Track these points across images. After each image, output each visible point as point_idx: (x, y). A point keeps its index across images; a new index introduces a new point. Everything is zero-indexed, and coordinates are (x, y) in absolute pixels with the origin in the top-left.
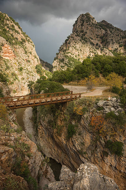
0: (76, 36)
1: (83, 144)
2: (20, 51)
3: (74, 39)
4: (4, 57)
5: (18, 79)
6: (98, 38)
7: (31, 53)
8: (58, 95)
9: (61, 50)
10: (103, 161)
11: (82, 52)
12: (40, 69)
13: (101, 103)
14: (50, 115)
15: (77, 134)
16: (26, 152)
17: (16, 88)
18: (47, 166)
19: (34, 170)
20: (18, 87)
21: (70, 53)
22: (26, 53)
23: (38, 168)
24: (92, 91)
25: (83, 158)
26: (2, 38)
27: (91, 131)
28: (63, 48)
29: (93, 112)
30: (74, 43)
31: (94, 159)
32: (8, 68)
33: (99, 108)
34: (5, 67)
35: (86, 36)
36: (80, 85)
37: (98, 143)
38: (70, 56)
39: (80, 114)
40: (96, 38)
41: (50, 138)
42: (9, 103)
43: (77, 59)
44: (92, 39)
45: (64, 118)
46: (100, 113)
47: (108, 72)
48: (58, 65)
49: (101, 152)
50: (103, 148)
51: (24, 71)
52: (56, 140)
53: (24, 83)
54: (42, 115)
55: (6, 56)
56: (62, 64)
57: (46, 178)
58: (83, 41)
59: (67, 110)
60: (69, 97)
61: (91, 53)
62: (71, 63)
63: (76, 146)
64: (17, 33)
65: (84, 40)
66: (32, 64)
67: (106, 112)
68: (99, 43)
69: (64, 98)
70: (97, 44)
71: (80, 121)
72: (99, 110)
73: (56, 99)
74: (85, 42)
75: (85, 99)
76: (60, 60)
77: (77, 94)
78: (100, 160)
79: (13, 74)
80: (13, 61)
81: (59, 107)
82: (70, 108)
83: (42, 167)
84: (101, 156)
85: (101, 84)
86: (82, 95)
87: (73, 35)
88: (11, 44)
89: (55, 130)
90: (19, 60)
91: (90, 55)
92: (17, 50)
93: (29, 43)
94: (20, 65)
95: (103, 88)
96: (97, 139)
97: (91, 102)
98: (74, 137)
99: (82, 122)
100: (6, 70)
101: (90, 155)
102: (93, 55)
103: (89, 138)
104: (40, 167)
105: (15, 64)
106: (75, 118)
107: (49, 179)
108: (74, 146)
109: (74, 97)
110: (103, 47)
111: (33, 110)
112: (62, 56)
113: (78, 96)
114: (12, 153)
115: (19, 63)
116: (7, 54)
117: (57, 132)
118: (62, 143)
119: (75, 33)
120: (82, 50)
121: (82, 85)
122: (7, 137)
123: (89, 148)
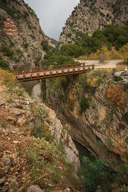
0: (84, 6)
1: (97, 118)
2: (23, 25)
3: (82, 10)
4: (7, 33)
5: (23, 57)
6: (109, 7)
7: (35, 28)
8: (69, 67)
9: (68, 24)
10: (119, 135)
11: (91, 25)
12: (46, 45)
13: (118, 74)
14: (60, 89)
15: (91, 108)
16: (44, 117)
17: (22, 66)
18: (67, 135)
19: (56, 137)
20: (24, 65)
21: (78, 27)
22: (30, 28)
23: (59, 136)
24: (104, 64)
25: (97, 132)
26: (3, 10)
27: (107, 103)
28: (69, 22)
29: (109, 83)
30: (82, 15)
31: (109, 132)
32: (12, 45)
33: (117, 79)
34: (9, 44)
35: (95, 5)
36: (90, 59)
37: (114, 116)
38: (78, 30)
39: (94, 86)
40: (107, 7)
41: (61, 114)
42: (17, 75)
43: (86, 33)
44: (102, 9)
45: (76, 91)
46: (117, 84)
47: (122, 44)
48: (65, 40)
49: (118, 125)
50: (120, 121)
51: (29, 48)
52: (67, 114)
53: (30, 61)
54: (52, 90)
55: (9, 32)
56: (69, 40)
57: (68, 147)
58: (91, 12)
59: (80, 83)
60: (81, 69)
61: (101, 26)
62: (79, 38)
63: (89, 120)
64: (18, 5)
65: (93, 10)
66: (37, 39)
67: (124, 82)
68: (110, 13)
69: (77, 69)
70: (108, 15)
71: (94, 94)
72: (116, 80)
73: (68, 71)
74: (94, 13)
75: (100, 71)
76: (66, 35)
77: (90, 66)
78: (116, 133)
79: (18, 51)
80: (18, 37)
81: (70, 81)
82: (83, 80)
83: (63, 135)
84: (117, 129)
85: (114, 58)
86: (95, 67)
87: (80, 5)
88: (13, 17)
89: (67, 105)
90: (23, 36)
91: (100, 28)
92: (20, 25)
93: (33, 16)
94: (25, 41)
95: (116, 61)
96: (113, 112)
97: (106, 73)
98: (87, 110)
99: (97, 94)
100: (10, 47)
101: (105, 129)
102: (103, 29)
103: (104, 111)
104: (61, 135)
105: (20, 40)
106: (89, 90)
107: (71, 148)
108: (87, 120)
109: (86, 68)
110: (115, 18)
111: (42, 86)
112: (69, 31)
113: (91, 68)
114: (29, 116)
115: (23, 39)
116: (11, 30)
117: (69, 107)
118: (74, 118)
119: (83, 2)
120: (91, 22)
121: (93, 59)
122: (21, 100)
123: (103, 122)
